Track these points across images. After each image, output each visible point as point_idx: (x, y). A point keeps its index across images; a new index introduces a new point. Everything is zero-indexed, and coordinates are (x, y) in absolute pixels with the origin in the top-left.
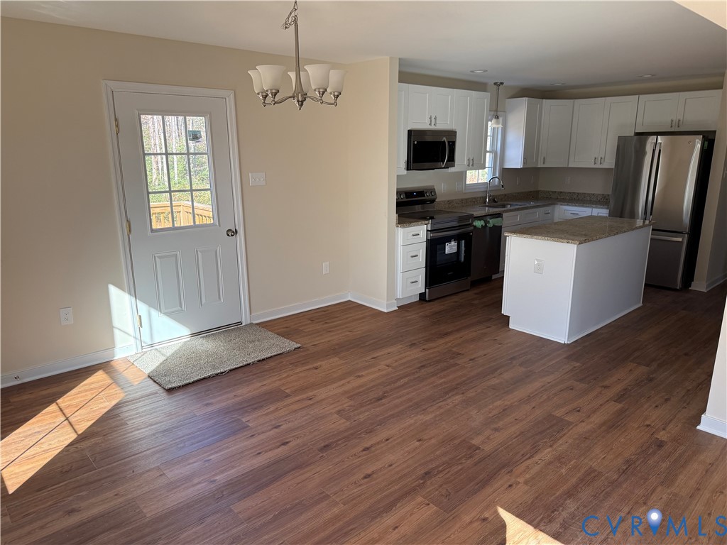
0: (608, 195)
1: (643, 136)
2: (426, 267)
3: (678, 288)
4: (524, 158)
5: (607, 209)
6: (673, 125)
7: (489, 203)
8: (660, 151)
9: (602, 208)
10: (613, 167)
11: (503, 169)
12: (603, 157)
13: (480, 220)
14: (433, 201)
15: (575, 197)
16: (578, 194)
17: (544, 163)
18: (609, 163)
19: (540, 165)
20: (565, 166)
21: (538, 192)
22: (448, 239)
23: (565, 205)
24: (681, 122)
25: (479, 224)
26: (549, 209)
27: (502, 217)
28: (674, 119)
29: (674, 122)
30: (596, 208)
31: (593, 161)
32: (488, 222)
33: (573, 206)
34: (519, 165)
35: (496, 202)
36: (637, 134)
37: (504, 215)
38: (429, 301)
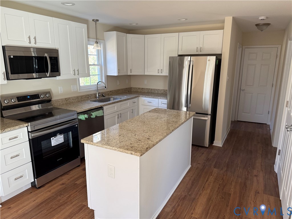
0: (167, 90)
1: (182, 56)
2: (32, 161)
3: (207, 146)
4: (118, 70)
5: (166, 99)
6: (198, 50)
7: (99, 97)
8: (193, 65)
9: (163, 99)
10: (168, 75)
11: (107, 76)
12: (162, 69)
13: (84, 114)
14: (49, 101)
15: (150, 91)
16: (151, 89)
17: (131, 73)
18: (166, 72)
19: (129, 74)
20: (144, 74)
21: (131, 88)
22: (54, 134)
23: (144, 97)
24: (202, 49)
25: (83, 117)
26: (135, 100)
27: (103, 109)
28: (198, 47)
29: (198, 49)
30: (160, 99)
31: (157, 71)
32: (92, 115)
33: (148, 97)
34: (116, 74)
35: (104, 96)
36: (179, 56)
37: (105, 108)
38: (39, 188)
